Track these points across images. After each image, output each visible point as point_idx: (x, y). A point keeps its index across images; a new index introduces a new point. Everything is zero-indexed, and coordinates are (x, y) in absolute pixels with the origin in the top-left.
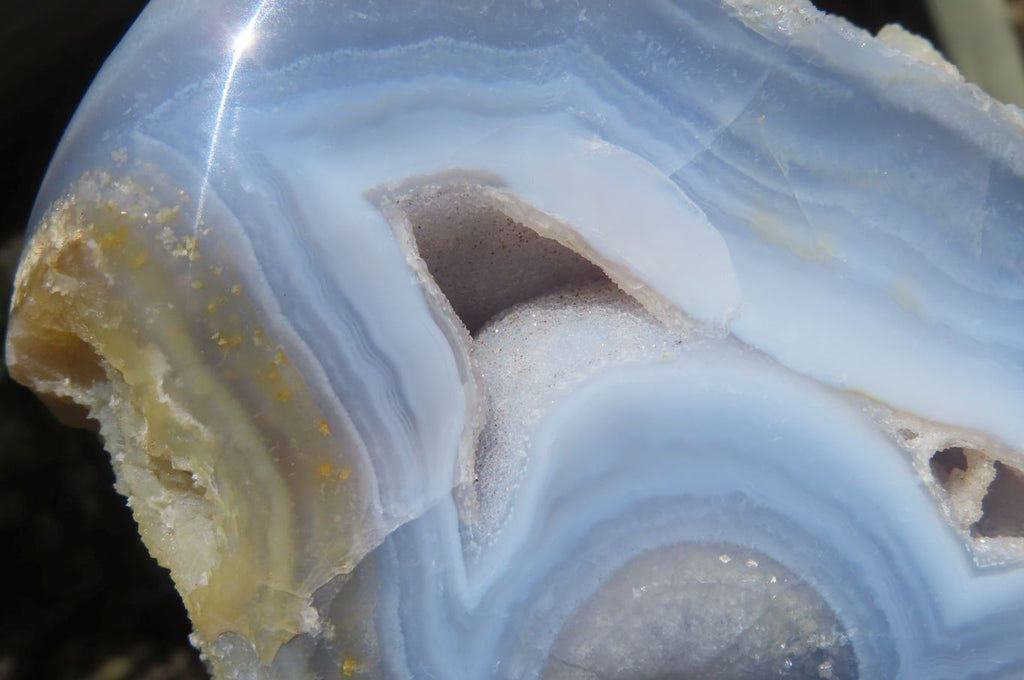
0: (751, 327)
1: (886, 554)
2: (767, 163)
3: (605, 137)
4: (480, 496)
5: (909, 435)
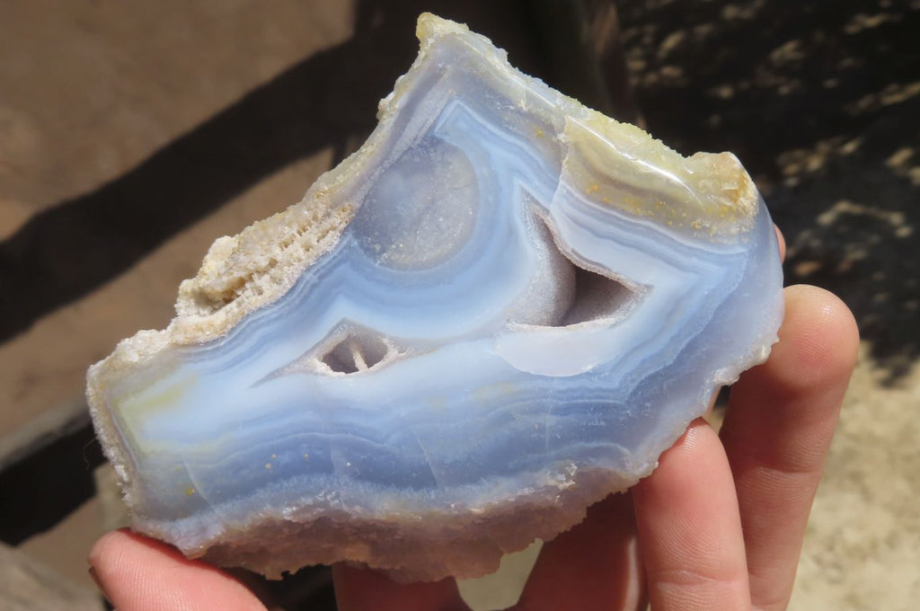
5: (400, 349)
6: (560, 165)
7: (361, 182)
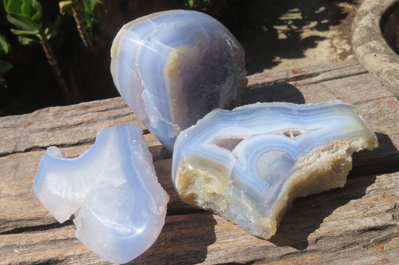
0: (255, 133)
1: (285, 143)
2: (245, 120)
3: (228, 127)
4: (239, 161)
5: (279, 133)
6: (232, 174)
7: (292, 173)
